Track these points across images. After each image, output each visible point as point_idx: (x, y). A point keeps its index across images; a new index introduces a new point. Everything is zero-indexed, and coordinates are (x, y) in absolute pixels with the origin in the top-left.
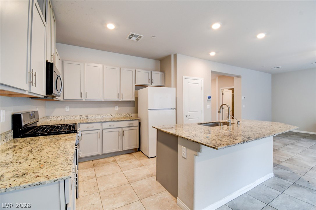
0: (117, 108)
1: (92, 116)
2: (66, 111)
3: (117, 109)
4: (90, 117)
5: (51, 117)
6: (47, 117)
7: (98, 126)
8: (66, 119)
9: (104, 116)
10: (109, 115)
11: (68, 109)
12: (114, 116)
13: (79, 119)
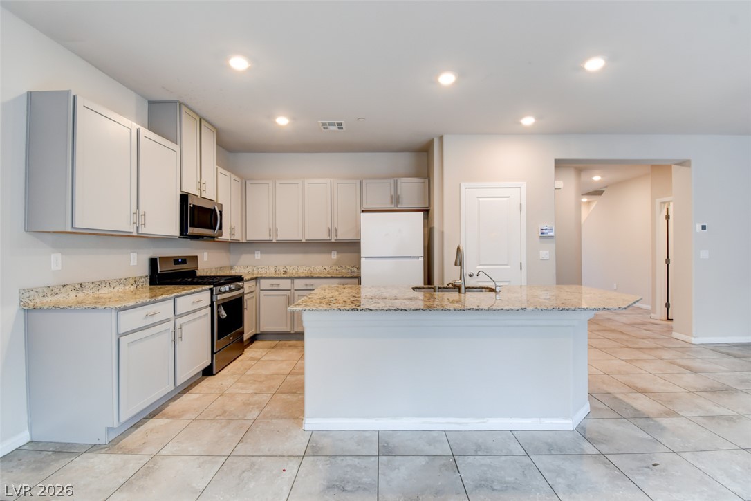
0: (334, 256)
1: (292, 267)
2: (256, 258)
3: (335, 258)
4: (289, 270)
5: (236, 267)
6: (232, 268)
7: (286, 284)
8: (255, 272)
9: (312, 270)
10: (320, 267)
11: (258, 256)
12: (328, 269)
13: (274, 271)
